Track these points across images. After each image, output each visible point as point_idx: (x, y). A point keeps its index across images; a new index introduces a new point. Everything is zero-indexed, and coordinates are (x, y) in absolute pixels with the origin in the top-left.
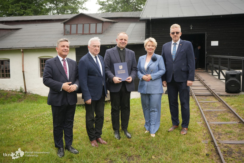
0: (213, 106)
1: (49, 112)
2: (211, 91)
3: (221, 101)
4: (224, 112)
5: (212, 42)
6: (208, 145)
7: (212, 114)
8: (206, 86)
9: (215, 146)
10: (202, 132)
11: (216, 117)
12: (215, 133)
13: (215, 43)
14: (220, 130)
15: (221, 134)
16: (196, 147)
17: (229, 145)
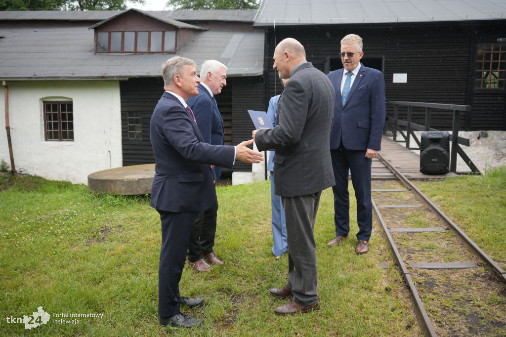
0: (396, 198)
1: (67, 210)
2: (393, 171)
3: (411, 189)
4: (418, 209)
5: (395, 75)
6: (389, 272)
7: (395, 214)
8: (384, 160)
9: (402, 273)
10: (377, 248)
11: (403, 219)
12: (401, 250)
13: (400, 78)
14: (411, 243)
15: (413, 252)
16: (366, 275)
17: (427, 271)
